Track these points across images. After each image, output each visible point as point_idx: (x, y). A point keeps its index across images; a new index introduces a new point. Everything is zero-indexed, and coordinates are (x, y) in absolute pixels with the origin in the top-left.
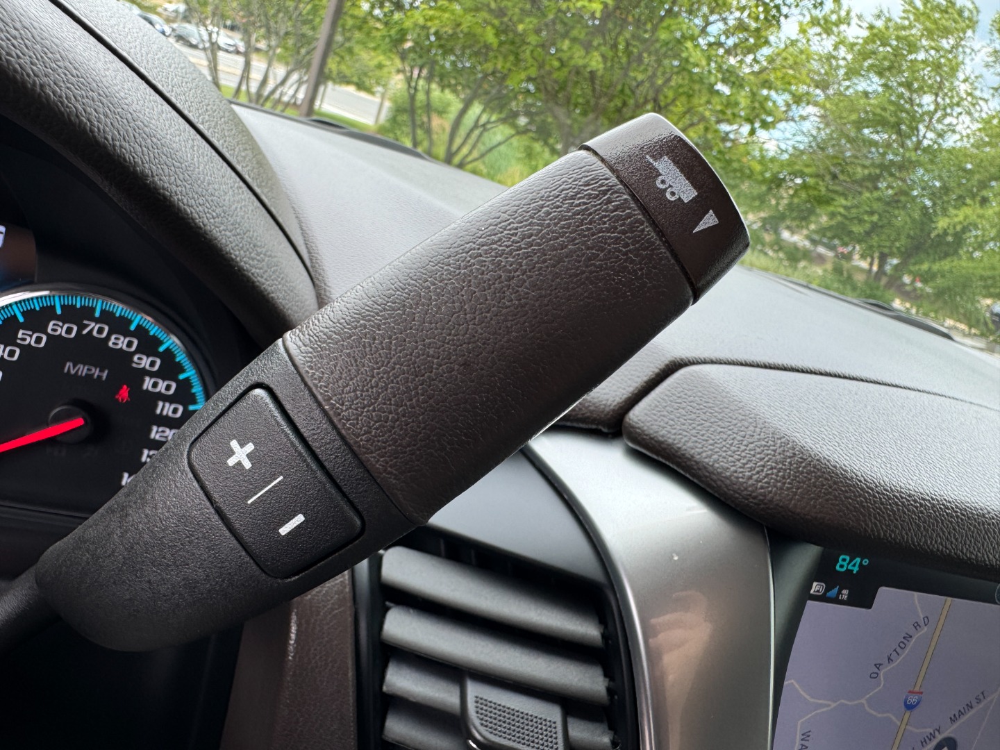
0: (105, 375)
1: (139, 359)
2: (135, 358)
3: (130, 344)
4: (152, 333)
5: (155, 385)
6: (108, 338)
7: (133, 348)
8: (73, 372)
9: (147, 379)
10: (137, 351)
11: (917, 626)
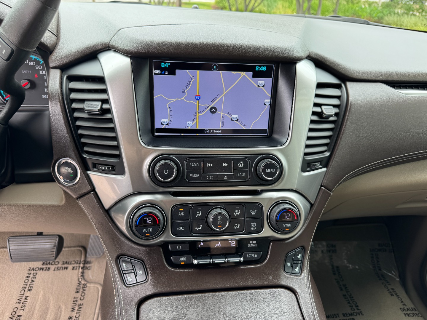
0: (31, 72)
1: (37, 67)
2: (36, 67)
3: (34, 63)
4: (38, 60)
5: (42, 72)
6: (29, 63)
7: (35, 64)
8: (24, 73)
9: (40, 71)
10: (36, 65)
11: (191, 79)
